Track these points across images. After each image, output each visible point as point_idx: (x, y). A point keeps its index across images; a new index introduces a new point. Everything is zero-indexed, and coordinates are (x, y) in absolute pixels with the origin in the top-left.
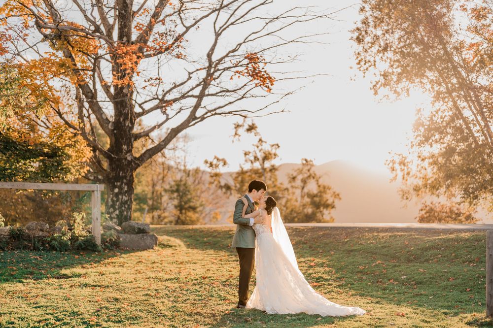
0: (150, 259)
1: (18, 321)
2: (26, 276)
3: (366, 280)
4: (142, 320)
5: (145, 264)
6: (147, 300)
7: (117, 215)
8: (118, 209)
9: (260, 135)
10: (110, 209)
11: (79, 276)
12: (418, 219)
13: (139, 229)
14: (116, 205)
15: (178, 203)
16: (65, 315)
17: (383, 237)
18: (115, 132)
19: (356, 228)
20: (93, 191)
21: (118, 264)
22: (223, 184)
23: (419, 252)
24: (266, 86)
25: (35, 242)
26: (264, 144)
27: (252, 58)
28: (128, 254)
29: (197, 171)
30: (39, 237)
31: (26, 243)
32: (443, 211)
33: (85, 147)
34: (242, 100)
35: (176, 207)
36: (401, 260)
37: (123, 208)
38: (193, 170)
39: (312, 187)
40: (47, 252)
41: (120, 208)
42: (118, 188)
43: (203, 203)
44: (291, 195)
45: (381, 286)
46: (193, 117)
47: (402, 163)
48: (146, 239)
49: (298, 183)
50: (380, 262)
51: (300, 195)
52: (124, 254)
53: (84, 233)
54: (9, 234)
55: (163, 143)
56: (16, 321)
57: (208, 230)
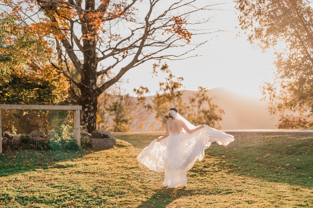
0: (114, 155)
1: (46, 196)
2: (37, 167)
3: (262, 167)
4: (126, 195)
5: (112, 158)
6: (124, 182)
7: (87, 126)
8: (88, 122)
9: (170, 72)
10: (82, 122)
11: (72, 166)
12: (278, 126)
13: (104, 135)
14: (86, 119)
15: (116, 118)
16: (75, 192)
17: (268, 138)
18: (85, 70)
19: (247, 132)
20: (75, 110)
21: (94, 158)
22: (146, 104)
23: (295, 148)
24: (187, 39)
25: (38, 145)
26: (173, 77)
27: (178, 21)
28: (99, 152)
29: (127, 96)
30: (39, 141)
31: (32, 145)
32: (294, 120)
33: (65, 81)
34: (168, 48)
35: (114, 120)
36: (282, 153)
37: (91, 121)
38: (125, 95)
39: (205, 106)
40: (46, 151)
41: (89, 121)
42: (88, 108)
43: (132, 117)
44: (191, 111)
45: (274, 171)
46: (136, 60)
47: (270, 89)
48: (108, 141)
49: (196, 103)
50: (269, 155)
51: (197, 111)
52: (96, 151)
53: (69, 138)
54: (20, 139)
55: (116, 78)
56: (45, 196)
57: (146, 135)
